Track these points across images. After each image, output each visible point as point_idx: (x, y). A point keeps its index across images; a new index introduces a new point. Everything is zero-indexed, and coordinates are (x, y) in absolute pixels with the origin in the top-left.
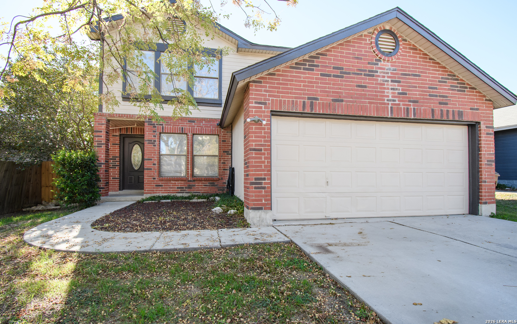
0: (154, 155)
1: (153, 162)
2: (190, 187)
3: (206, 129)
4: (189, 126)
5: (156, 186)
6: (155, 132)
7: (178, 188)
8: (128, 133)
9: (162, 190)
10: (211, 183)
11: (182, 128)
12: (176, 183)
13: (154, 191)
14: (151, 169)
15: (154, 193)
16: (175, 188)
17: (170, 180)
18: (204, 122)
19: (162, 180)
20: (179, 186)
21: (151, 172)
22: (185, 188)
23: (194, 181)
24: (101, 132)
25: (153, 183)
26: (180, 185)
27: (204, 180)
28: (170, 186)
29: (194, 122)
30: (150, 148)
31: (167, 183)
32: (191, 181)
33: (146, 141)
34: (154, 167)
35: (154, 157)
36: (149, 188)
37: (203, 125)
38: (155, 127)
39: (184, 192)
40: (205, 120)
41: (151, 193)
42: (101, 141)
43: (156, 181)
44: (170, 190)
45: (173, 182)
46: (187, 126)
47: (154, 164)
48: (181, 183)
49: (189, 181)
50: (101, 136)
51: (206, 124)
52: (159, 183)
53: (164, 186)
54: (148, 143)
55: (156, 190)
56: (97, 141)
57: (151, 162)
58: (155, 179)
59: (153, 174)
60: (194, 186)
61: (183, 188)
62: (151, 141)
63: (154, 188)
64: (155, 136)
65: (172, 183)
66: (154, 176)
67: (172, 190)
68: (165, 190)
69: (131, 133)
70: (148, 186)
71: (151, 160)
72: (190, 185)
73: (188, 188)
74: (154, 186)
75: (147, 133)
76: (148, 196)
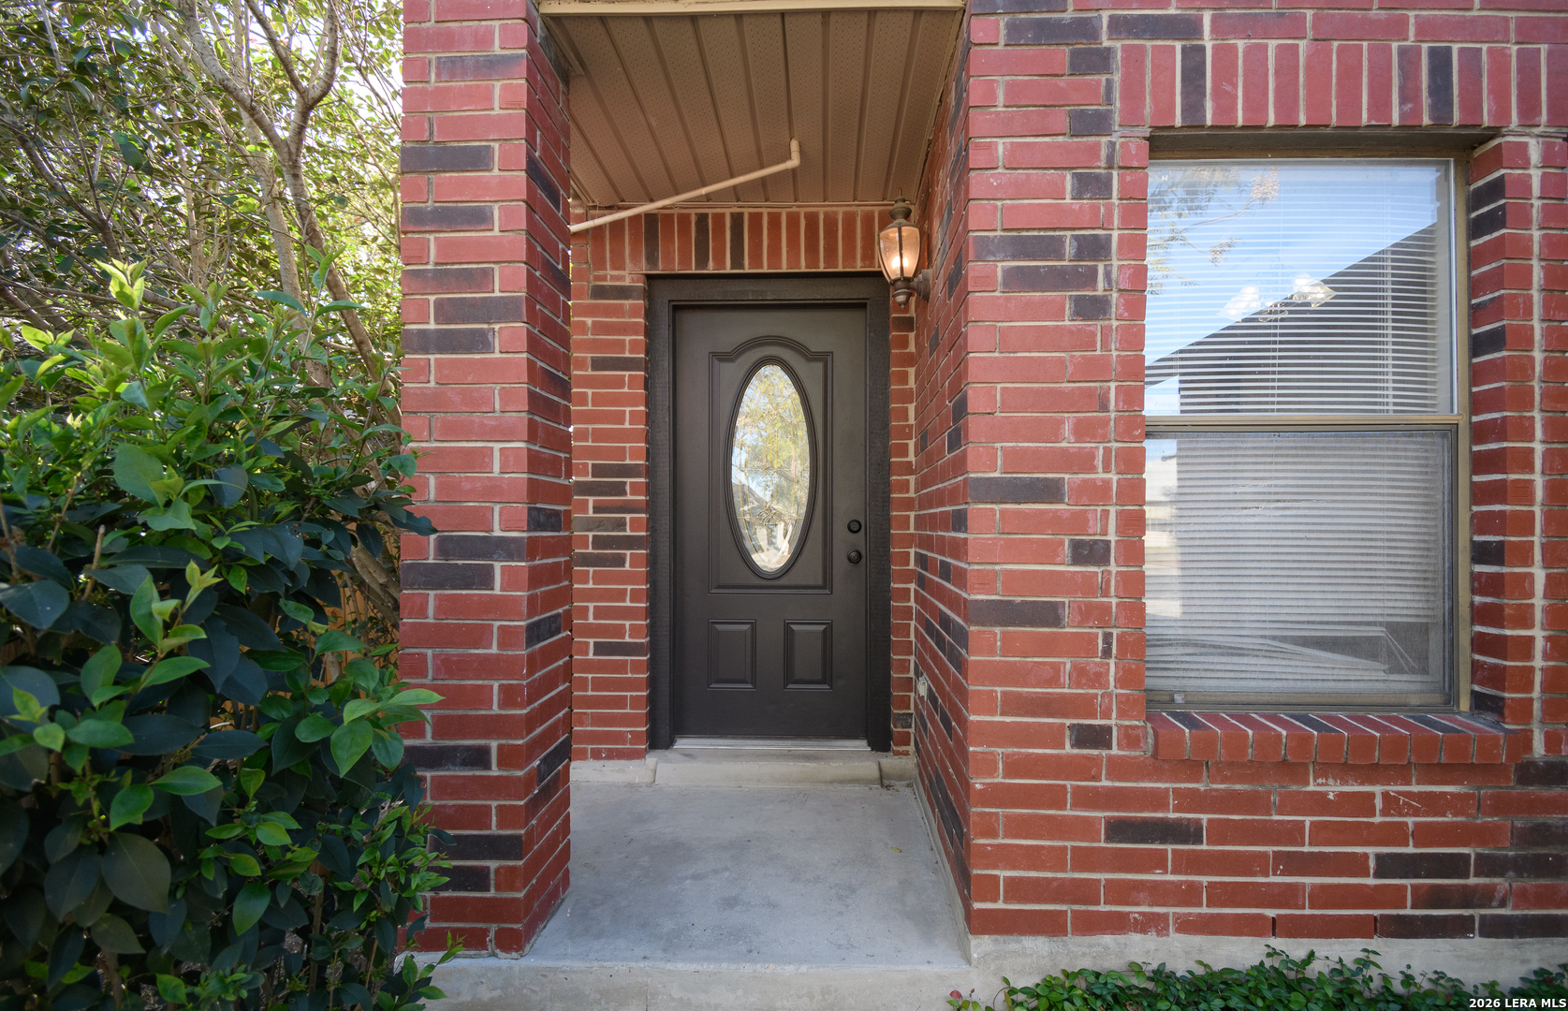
0: (1082, 431)
1: (1079, 521)
5: (1118, 830)
6: (1100, 124)
7: (1387, 866)
9: (1189, 895)
12: (1365, 803)
13: (1085, 892)
14: (1049, 615)
16: (1357, 865)
20: (1396, 835)
21: (1049, 646)
24: (483, 159)
25: (1085, 799)
26: (1423, 834)
30: (1042, 339)
31: (1253, 802)
33: (986, 248)
34: (1088, 585)
35: (1085, 462)
36: (1032, 858)
38: (1103, 59)
39: (1462, 928)
42: (486, 277)
43: (1117, 769)
44: (1287, 896)
45: (1333, 788)
47: (1089, 552)
48: (1430, 802)
50: (483, 217)
52: (1158, 800)
53: (1222, 832)
54: (1018, 279)
55: (1121, 893)
56: (440, 278)
57: (1056, 523)
58: (1097, 737)
59: (1080, 675)
61: (1455, 866)
62: (1053, 248)
63: (1085, 859)
64: (1100, 186)
66: (1086, 706)
68: (1221, 895)
70: (1018, 827)
71: (1050, 491)
72: (1546, 833)
74: (1086, 828)
75: (1001, 145)
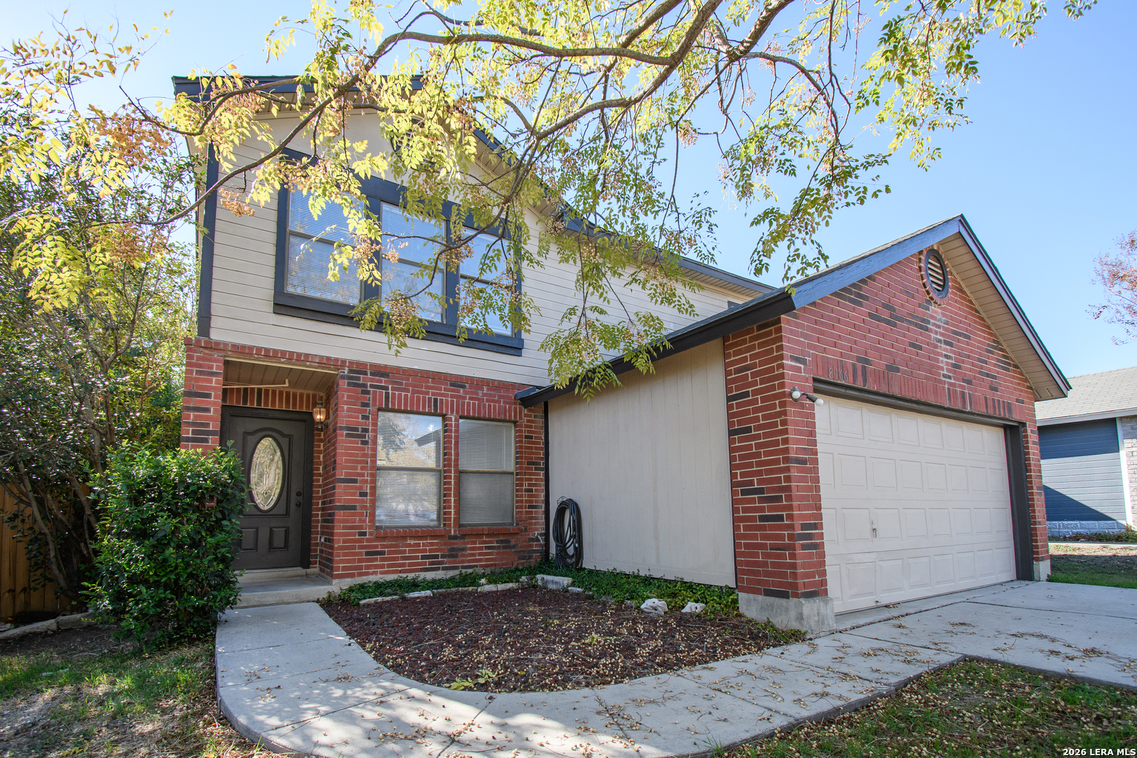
0: (362, 468)
1: (361, 488)
2: (453, 554)
3: (490, 406)
4: (452, 396)
5: (367, 554)
6: (367, 405)
7: (423, 557)
8: (248, 405)
9: (383, 566)
10: (502, 542)
11: (436, 400)
12: (418, 545)
13: (360, 568)
14: (354, 508)
15: (360, 575)
16: (417, 558)
17: (404, 538)
18: (485, 388)
19: (384, 538)
20: (425, 551)
21: (354, 515)
22: (443, 556)
23: (463, 536)
24: (208, 396)
25: (361, 547)
26: (431, 551)
27: (488, 535)
28: (404, 552)
29: (464, 387)
30: (354, 449)
31: (397, 546)
32: (455, 537)
33: (342, 428)
34: (363, 501)
35: (363, 475)
36: (348, 561)
37: (484, 395)
38: (368, 392)
39: (437, 569)
40: (488, 385)
41: (352, 576)
42: (208, 425)
43: (368, 540)
44: (403, 565)
45: (412, 542)
46: (447, 396)
47: (363, 494)
48: (432, 544)
49: (451, 538)
50: (208, 410)
51: (490, 395)
52: (376, 546)
53: (389, 553)
54: (348, 435)
55: (368, 568)
56: (194, 424)
57: (356, 488)
58: (364, 534)
59: (361, 521)
60: (464, 549)
61: (437, 557)
62: (357, 430)
63: (360, 561)
64: (367, 418)
65: (410, 545)
66: (361, 527)
67: (410, 565)
68: (389, 566)
69: (259, 403)
70: (345, 555)
71: (355, 481)
72: (453, 549)
73: (449, 556)
74: (361, 554)
75: (345, 407)
76: (346, 583)
